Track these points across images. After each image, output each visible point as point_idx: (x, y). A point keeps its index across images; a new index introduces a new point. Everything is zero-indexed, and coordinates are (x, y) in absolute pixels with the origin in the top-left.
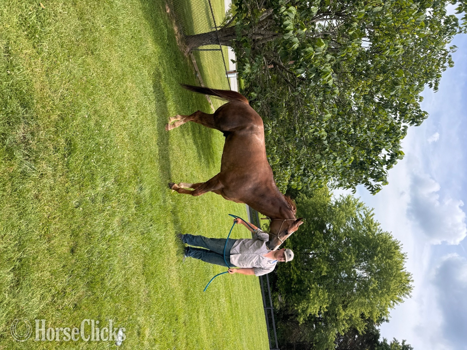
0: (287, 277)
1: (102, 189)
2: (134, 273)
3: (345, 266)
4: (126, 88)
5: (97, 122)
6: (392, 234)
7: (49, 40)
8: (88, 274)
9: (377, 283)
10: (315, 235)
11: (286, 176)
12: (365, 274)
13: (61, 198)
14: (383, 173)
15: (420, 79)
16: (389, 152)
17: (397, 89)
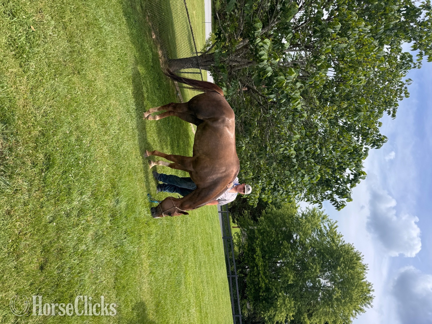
0: (256, 285)
1: (78, 203)
2: (105, 288)
3: (311, 275)
4: (109, 106)
5: (78, 137)
6: (353, 245)
7: (37, 60)
8: (56, 292)
9: (341, 293)
10: (283, 245)
11: (258, 189)
12: (328, 283)
13: (35, 214)
14: (347, 190)
15: (380, 106)
16: (353, 171)
17: (360, 115)
